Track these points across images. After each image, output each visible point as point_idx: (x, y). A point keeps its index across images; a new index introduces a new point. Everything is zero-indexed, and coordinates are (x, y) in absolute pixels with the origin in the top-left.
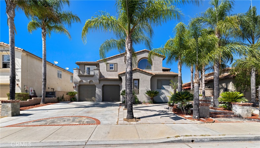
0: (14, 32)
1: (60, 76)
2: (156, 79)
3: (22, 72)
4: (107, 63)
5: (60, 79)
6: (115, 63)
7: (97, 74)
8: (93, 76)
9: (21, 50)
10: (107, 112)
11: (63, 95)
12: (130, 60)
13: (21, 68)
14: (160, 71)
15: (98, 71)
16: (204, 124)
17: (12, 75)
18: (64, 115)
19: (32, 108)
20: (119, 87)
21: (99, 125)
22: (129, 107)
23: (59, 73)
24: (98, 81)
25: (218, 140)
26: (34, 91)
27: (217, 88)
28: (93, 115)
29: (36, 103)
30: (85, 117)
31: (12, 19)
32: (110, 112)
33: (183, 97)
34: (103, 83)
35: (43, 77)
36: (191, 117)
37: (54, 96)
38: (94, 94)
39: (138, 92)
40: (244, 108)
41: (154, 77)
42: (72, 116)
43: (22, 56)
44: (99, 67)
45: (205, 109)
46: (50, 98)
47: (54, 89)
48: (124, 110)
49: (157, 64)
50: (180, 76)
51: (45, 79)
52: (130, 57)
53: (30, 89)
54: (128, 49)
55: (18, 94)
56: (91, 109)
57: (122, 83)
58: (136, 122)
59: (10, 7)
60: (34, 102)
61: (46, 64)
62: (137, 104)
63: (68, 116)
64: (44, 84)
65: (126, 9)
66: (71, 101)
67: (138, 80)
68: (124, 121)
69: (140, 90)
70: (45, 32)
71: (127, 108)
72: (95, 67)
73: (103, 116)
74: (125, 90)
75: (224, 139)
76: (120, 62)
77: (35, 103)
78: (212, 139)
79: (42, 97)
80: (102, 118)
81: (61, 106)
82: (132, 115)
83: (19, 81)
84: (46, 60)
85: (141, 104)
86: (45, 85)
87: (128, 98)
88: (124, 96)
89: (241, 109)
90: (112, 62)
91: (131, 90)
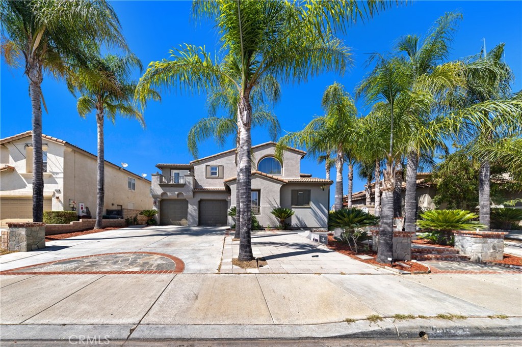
0: (40, 108)
1: (132, 186)
2: (291, 188)
3: (65, 178)
4: (207, 166)
5: (133, 190)
6: (219, 166)
7: (189, 183)
8: (183, 186)
9: (62, 142)
10: (203, 245)
11: (137, 216)
12: (247, 144)
13: (63, 171)
14: (296, 176)
15: (191, 178)
16: (409, 275)
17: (36, 180)
18: (124, 249)
19: (76, 236)
20: (226, 203)
21: (179, 275)
22: (244, 238)
23: (131, 183)
24: (191, 194)
25: (497, 335)
26: (87, 208)
27: (412, 202)
28: (176, 250)
29: (87, 227)
30: (158, 254)
31: (36, 85)
32: (207, 245)
33: (351, 219)
34: (199, 197)
35: (98, 187)
36: (372, 259)
37: (119, 217)
38: (185, 214)
39: (259, 211)
40: (487, 243)
41: (285, 185)
42: (135, 252)
43: (64, 153)
44: (194, 172)
45: (402, 243)
46: (112, 220)
47: (121, 206)
48: (233, 240)
49: (290, 165)
50: (341, 180)
51: (102, 190)
52: (245, 139)
53: (79, 205)
54: (243, 122)
55: (57, 212)
56: (175, 238)
57: (230, 196)
58: (258, 267)
59: (33, 65)
60: (82, 226)
61: (103, 165)
62: (257, 230)
63: (130, 251)
64: (100, 197)
65: (240, 39)
66: (148, 224)
67: (259, 191)
68: (233, 264)
69: (261, 208)
70: (101, 113)
71: (239, 238)
72: (188, 172)
73: (193, 253)
74: (235, 208)
75: (513, 330)
76: (227, 164)
77: (84, 228)
78: (478, 331)
79: (97, 218)
80: (189, 258)
81: (126, 233)
82: (248, 254)
83: (60, 193)
84: (103, 159)
85: (262, 230)
86: (102, 198)
87: (241, 220)
88: (234, 217)
89: (481, 244)
90: (215, 164)
91: (247, 205)
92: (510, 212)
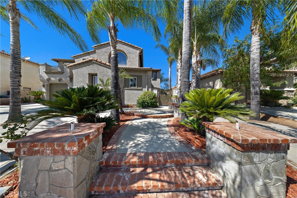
7: (67, 71)
8: (62, 73)
47: (30, 89)
92: (274, 92)
